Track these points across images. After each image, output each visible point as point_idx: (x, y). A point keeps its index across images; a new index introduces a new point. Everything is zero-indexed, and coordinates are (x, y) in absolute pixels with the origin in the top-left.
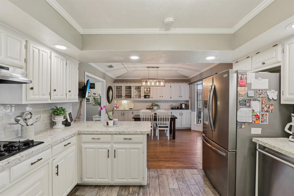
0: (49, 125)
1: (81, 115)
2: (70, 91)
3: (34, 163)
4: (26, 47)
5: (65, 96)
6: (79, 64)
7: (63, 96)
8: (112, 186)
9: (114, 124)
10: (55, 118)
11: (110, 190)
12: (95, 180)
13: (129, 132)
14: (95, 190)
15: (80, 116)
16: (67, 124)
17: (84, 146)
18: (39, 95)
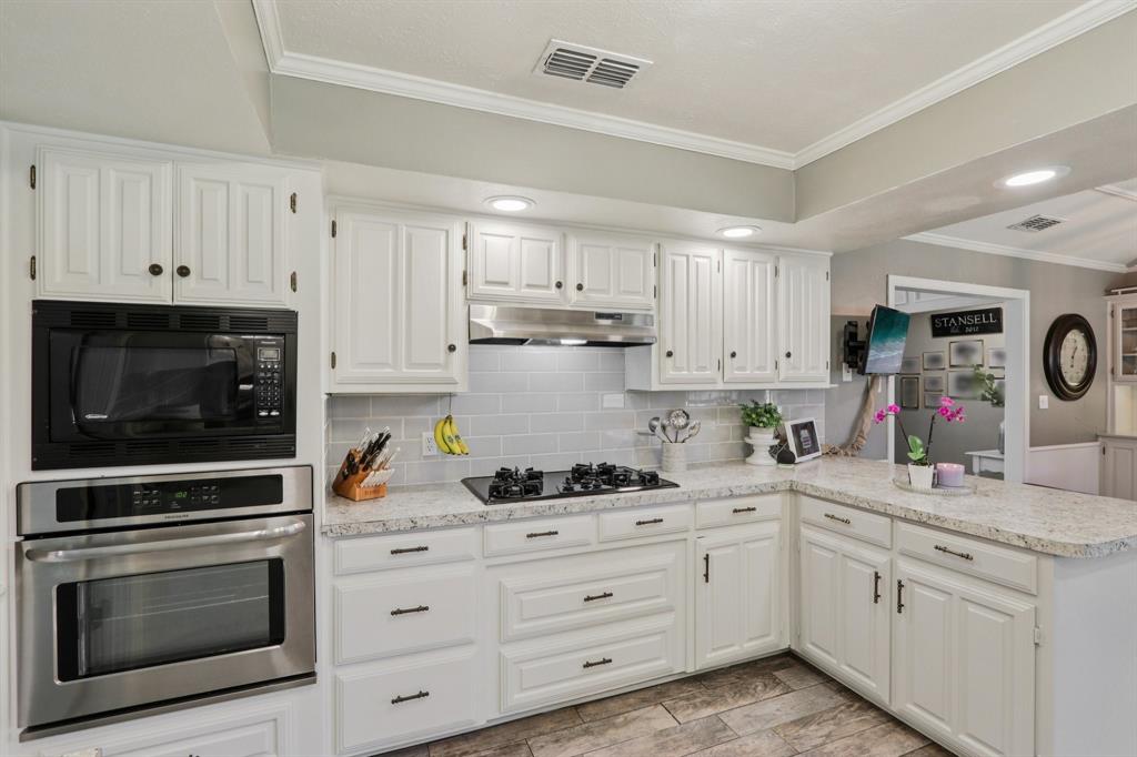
0: (740, 453)
1: (863, 437)
2: (788, 355)
3: (644, 523)
4: (657, 261)
5: (769, 371)
6: (832, 258)
7: (765, 370)
8: (899, 724)
9: (934, 485)
10: (752, 435)
11: (882, 729)
12: (835, 662)
13: (963, 525)
14: (831, 698)
15: (860, 439)
16: (783, 456)
17: (806, 532)
18: (688, 370)
